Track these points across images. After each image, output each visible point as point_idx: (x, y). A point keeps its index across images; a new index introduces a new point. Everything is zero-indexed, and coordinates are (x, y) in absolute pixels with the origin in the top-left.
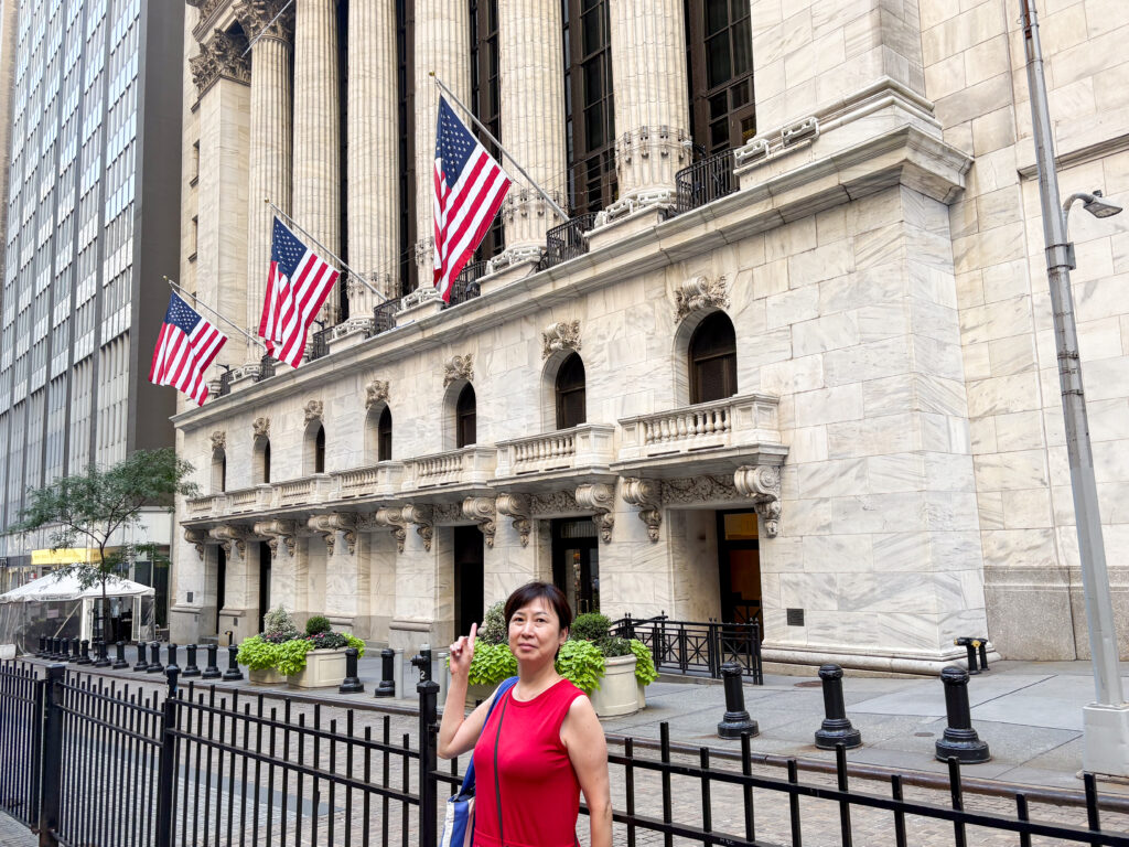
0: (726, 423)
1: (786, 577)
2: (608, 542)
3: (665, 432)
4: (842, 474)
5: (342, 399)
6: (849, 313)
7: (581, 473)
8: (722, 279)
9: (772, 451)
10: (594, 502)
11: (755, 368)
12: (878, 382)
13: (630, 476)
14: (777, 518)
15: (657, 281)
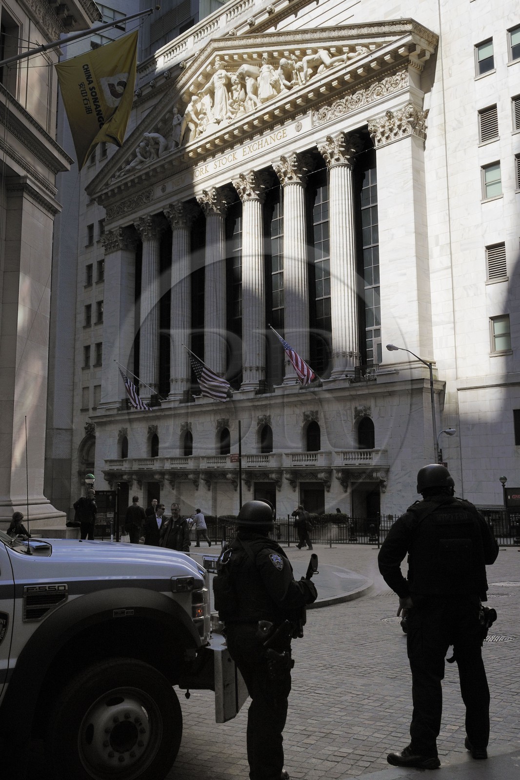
0: (371, 457)
1: (388, 505)
2: (328, 491)
3: (351, 457)
4: (405, 475)
5: (203, 423)
7: (321, 468)
8: (370, 408)
9: (385, 467)
10: (325, 479)
11: (381, 440)
13: (338, 471)
14: (386, 487)
15: (348, 404)
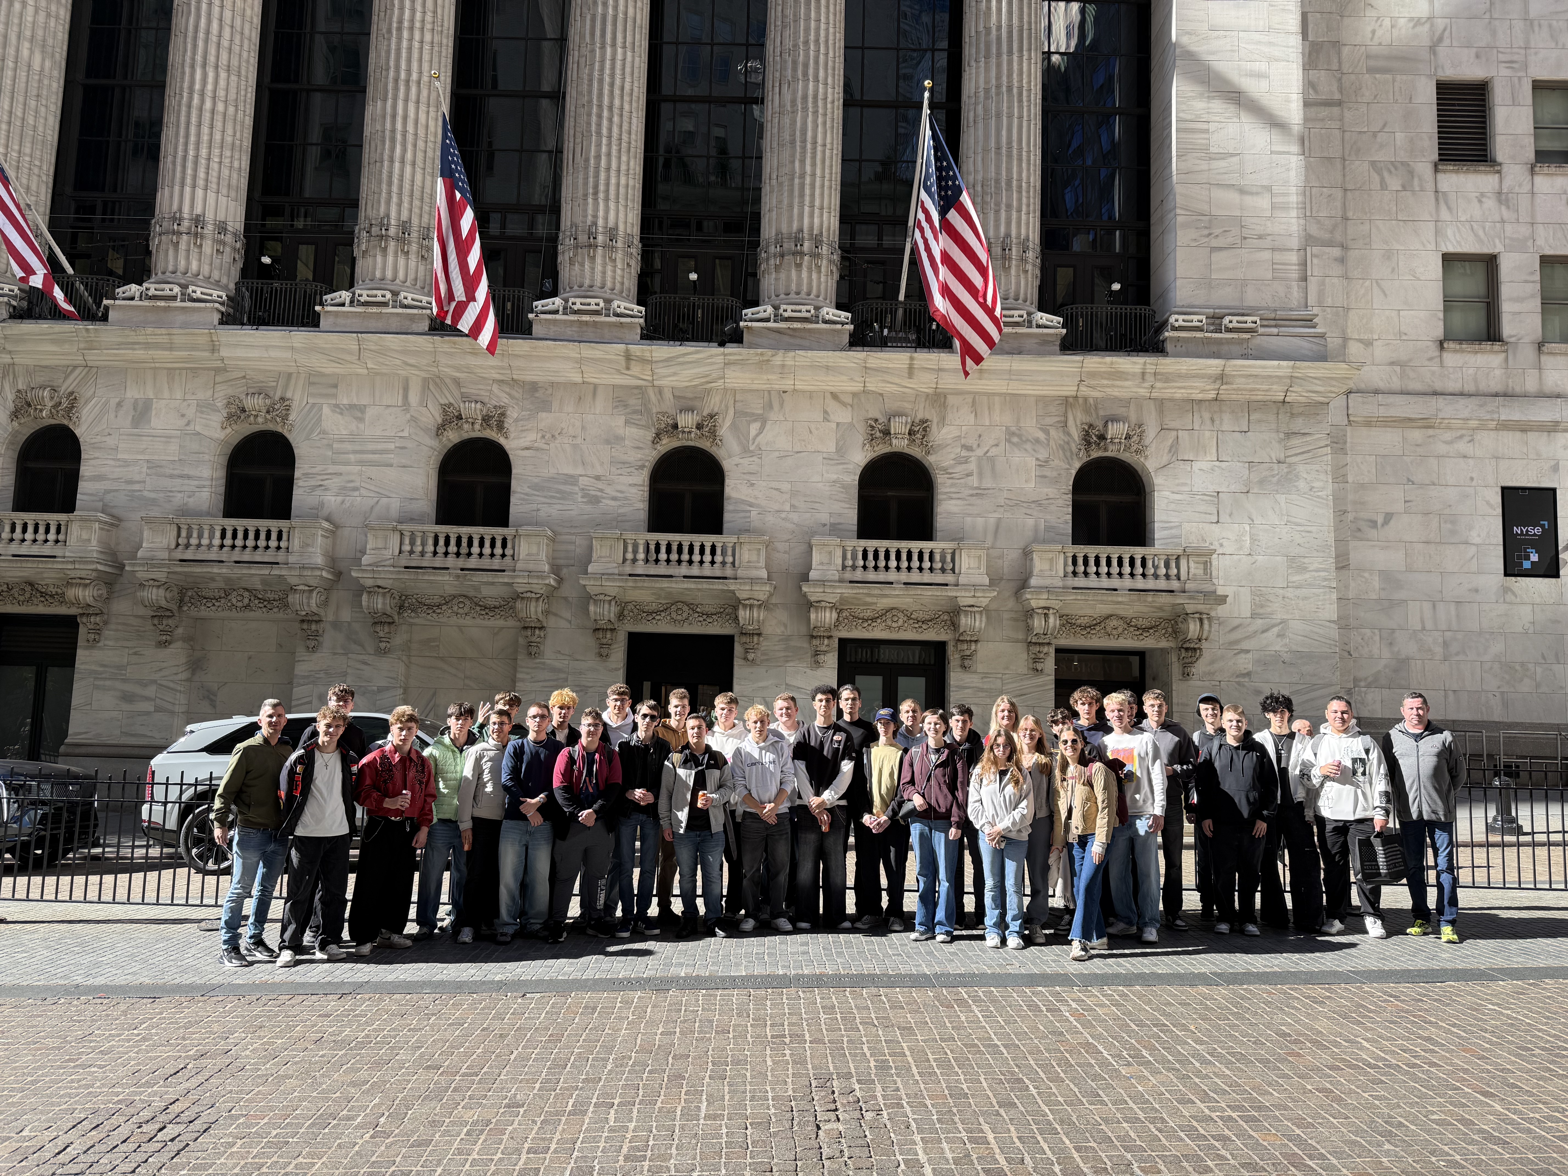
2: (967, 670)
4: (1263, 631)
6: (1277, 496)
8: (1142, 430)
11: (1175, 523)
12: (1302, 560)
14: (1196, 663)
15: (1054, 409)
